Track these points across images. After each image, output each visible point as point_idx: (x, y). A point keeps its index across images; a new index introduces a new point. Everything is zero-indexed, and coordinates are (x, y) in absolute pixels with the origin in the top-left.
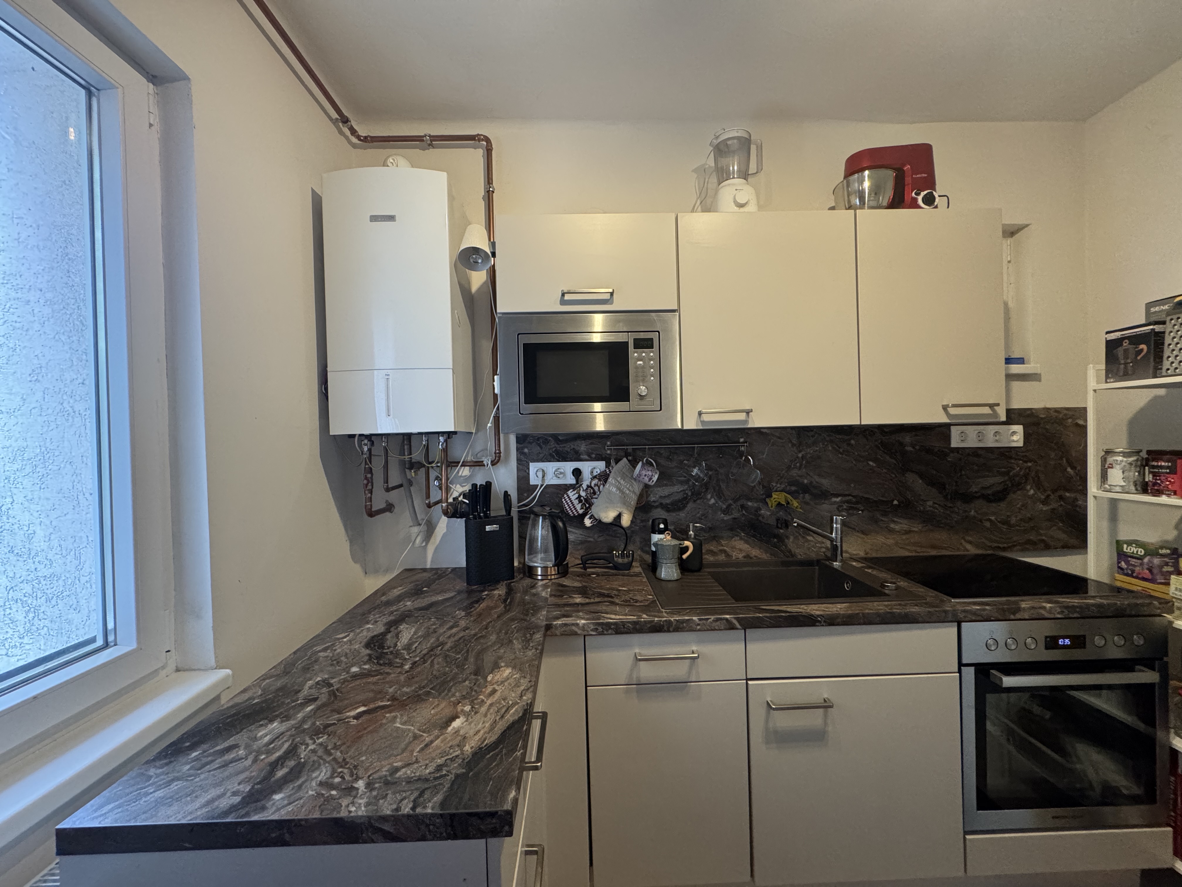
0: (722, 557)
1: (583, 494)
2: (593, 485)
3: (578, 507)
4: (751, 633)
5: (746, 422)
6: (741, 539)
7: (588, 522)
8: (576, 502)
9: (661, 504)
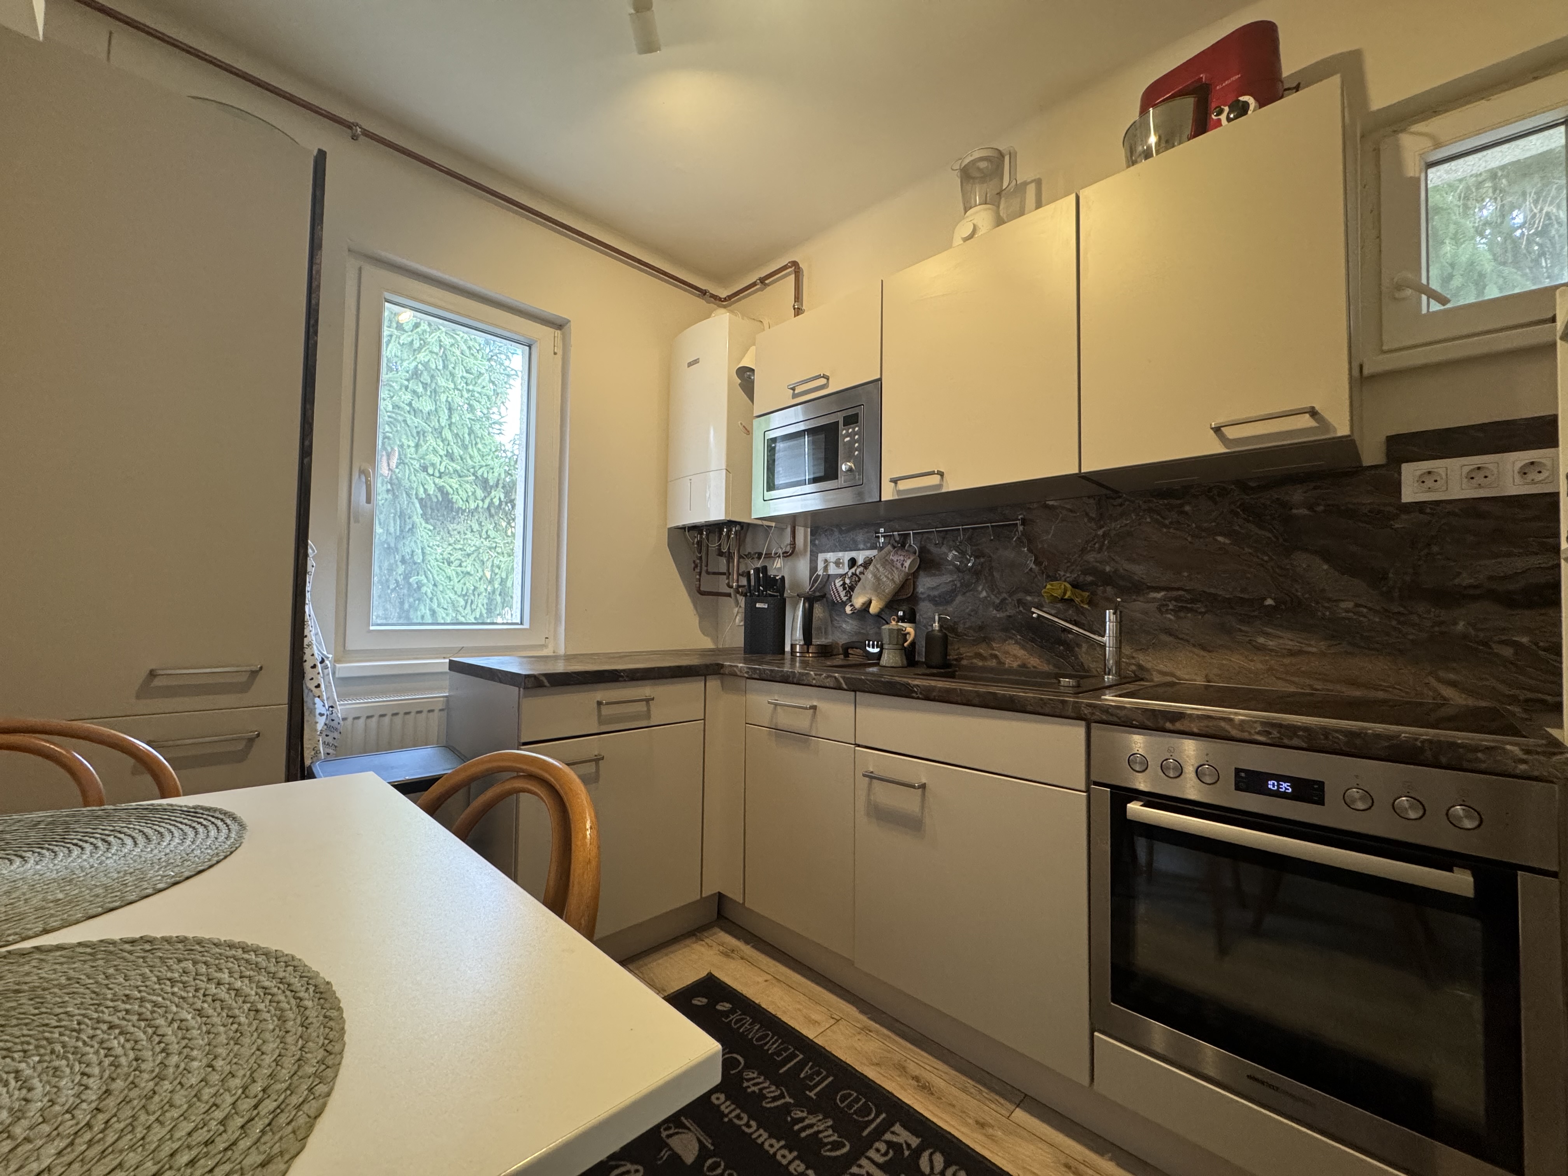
0: (993, 663)
1: (847, 581)
2: (858, 573)
3: (843, 594)
4: (860, 695)
5: (940, 486)
6: (1017, 643)
7: (848, 609)
8: (840, 589)
9: (929, 596)
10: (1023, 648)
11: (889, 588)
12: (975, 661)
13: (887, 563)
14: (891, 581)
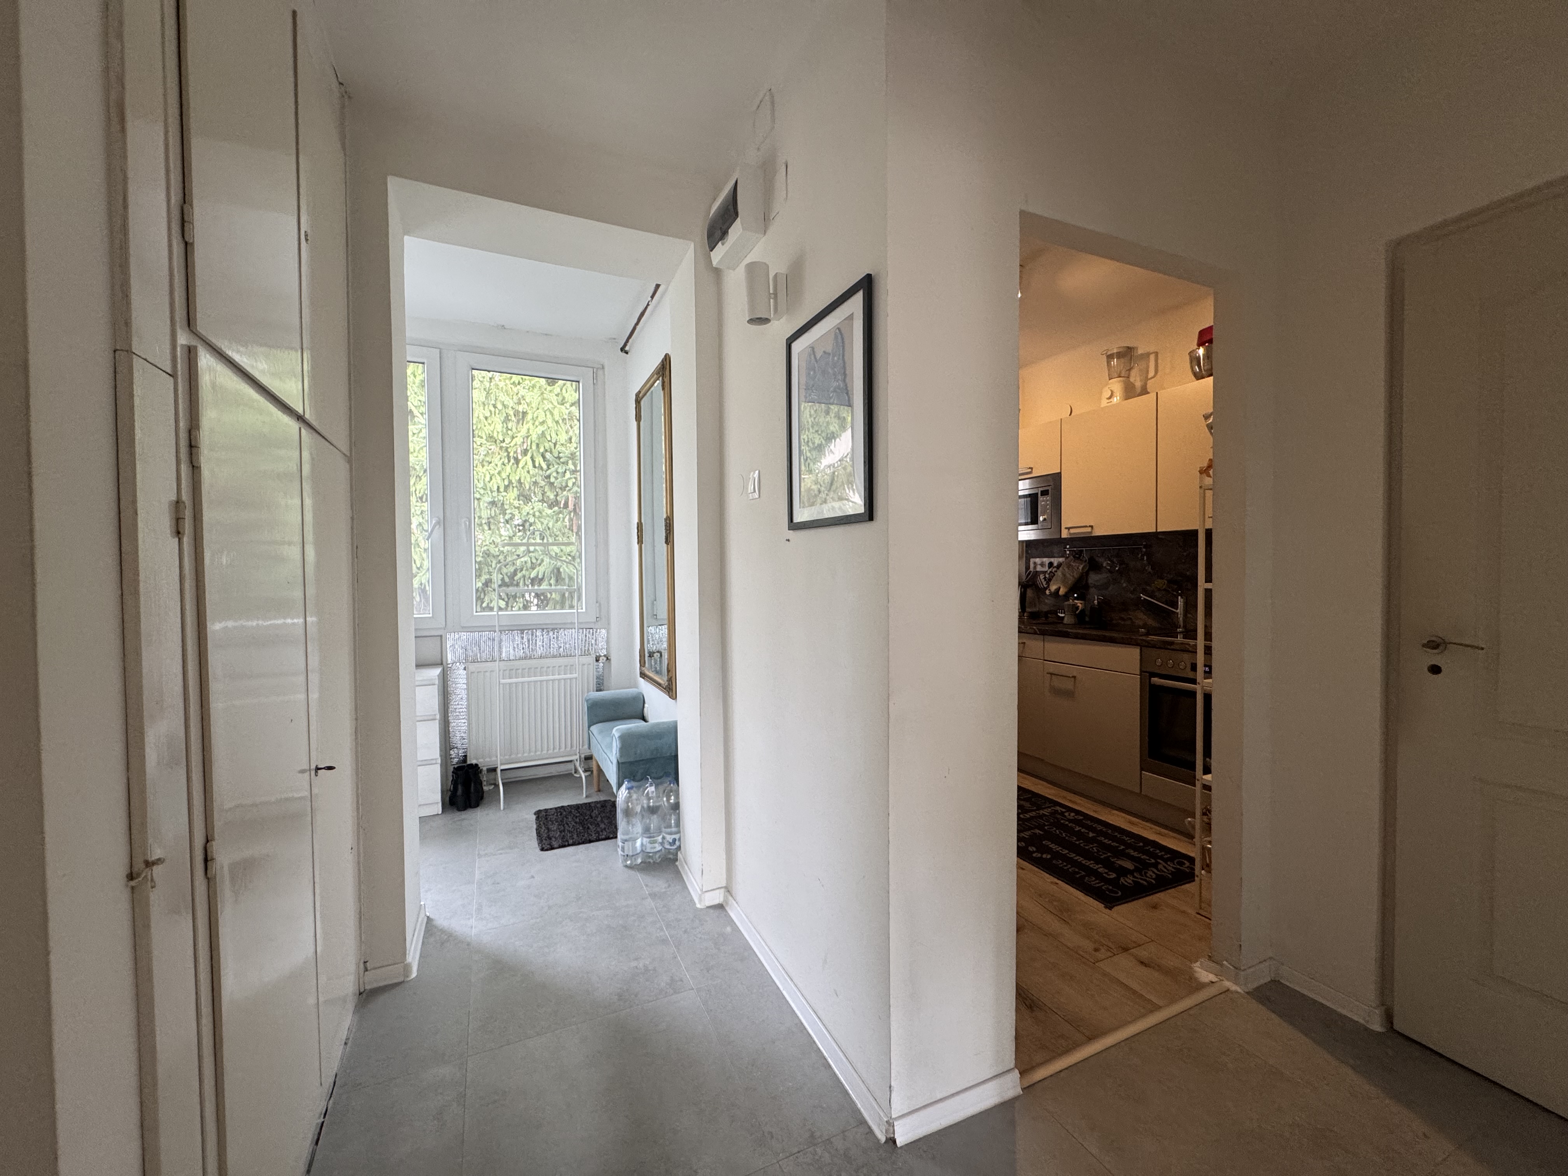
0: (1129, 622)
1: (1047, 576)
2: (1053, 571)
3: (1044, 583)
4: (1046, 637)
5: (1091, 532)
6: (1142, 611)
7: (1047, 592)
8: (1043, 580)
9: (1094, 584)
10: (1145, 614)
11: (1071, 580)
12: (1120, 621)
13: (1069, 566)
14: (1071, 578)
